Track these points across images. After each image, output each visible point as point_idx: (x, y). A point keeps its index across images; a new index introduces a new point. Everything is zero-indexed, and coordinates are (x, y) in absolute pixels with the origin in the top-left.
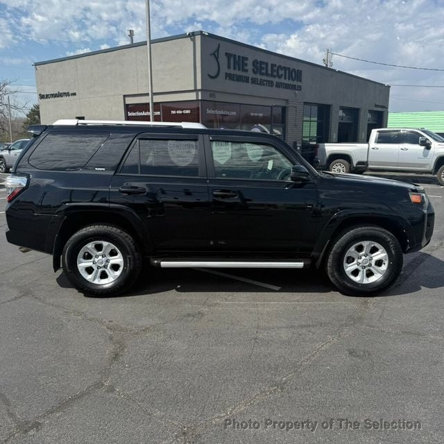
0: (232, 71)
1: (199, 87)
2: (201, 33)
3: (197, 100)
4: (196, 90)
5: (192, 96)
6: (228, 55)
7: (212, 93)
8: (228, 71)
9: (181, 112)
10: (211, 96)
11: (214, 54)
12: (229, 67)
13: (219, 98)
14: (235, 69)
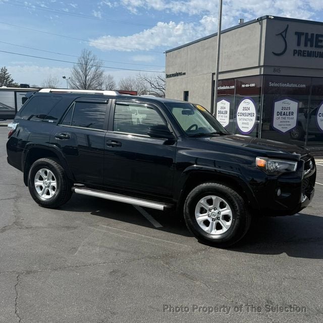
0: (302, 48)
1: (262, 64)
2: (267, 17)
3: (260, 75)
4: (259, 67)
5: (256, 72)
6: (299, 34)
7: (276, 68)
8: (298, 49)
9: (248, 86)
10: (275, 70)
11: (281, 34)
12: (299, 44)
13: (284, 72)
14: (306, 45)
